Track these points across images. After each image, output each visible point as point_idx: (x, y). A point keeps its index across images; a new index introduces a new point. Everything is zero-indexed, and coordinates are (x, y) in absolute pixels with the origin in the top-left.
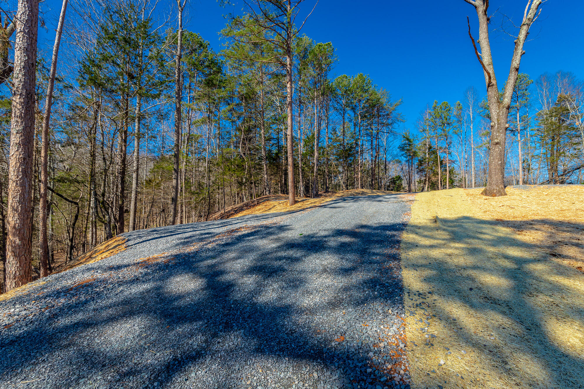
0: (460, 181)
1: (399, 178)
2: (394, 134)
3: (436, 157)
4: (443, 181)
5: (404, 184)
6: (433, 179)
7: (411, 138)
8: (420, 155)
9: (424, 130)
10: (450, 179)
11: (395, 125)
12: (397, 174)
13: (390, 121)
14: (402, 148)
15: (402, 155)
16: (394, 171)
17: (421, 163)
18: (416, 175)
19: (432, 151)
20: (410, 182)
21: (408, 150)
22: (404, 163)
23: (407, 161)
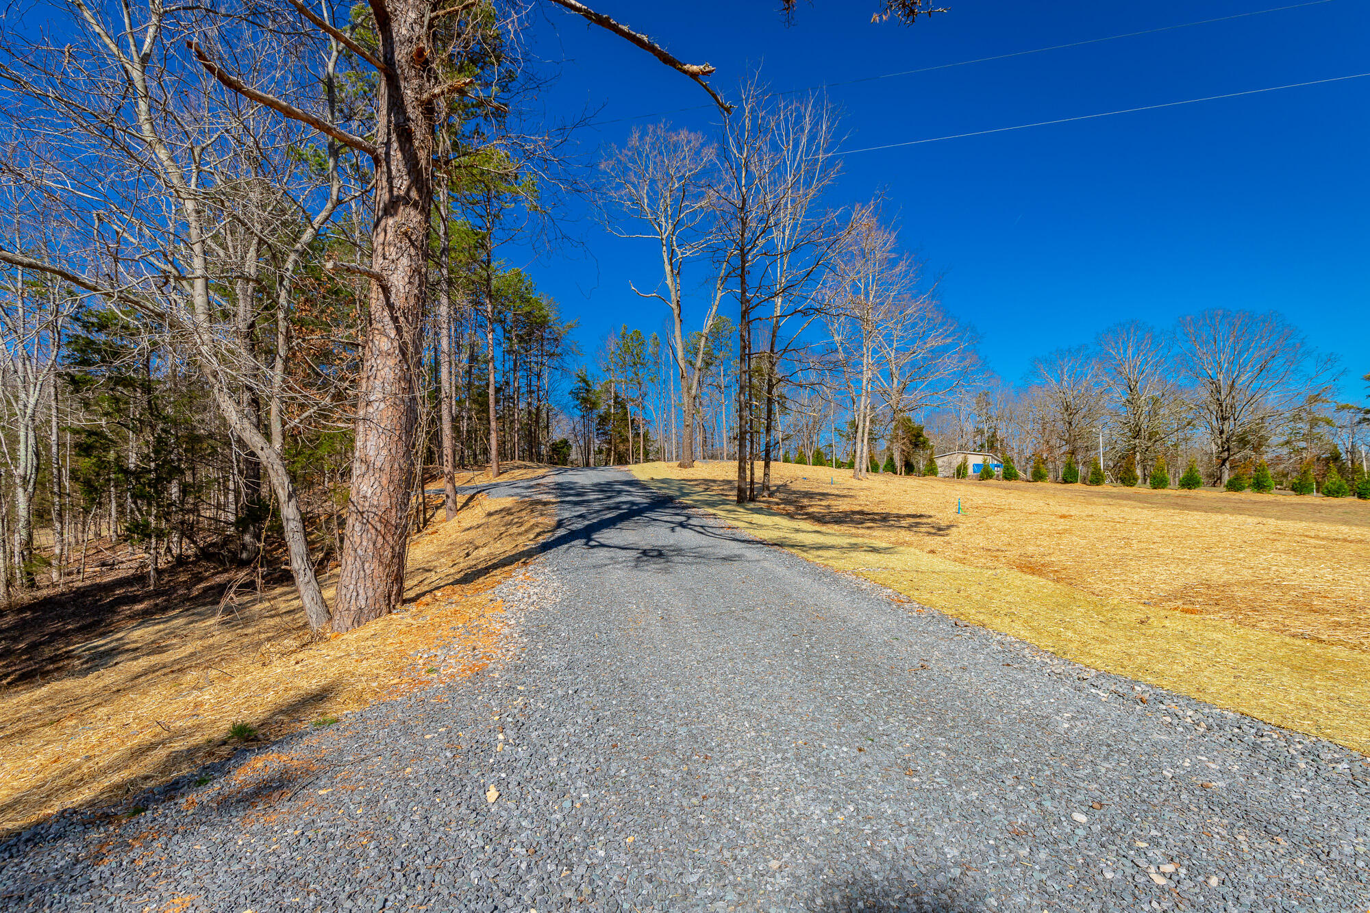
0: (657, 452)
1: (565, 443)
2: (565, 371)
3: (626, 414)
4: (636, 452)
5: (574, 455)
6: (621, 447)
7: (589, 378)
8: (602, 409)
9: (609, 370)
10: (645, 448)
11: (567, 359)
12: (564, 436)
13: (559, 350)
14: (575, 394)
15: (576, 406)
16: (561, 429)
18: (596, 440)
19: (619, 403)
20: (587, 451)
21: (585, 398)
22: (577, 419)
23: (583, 417)
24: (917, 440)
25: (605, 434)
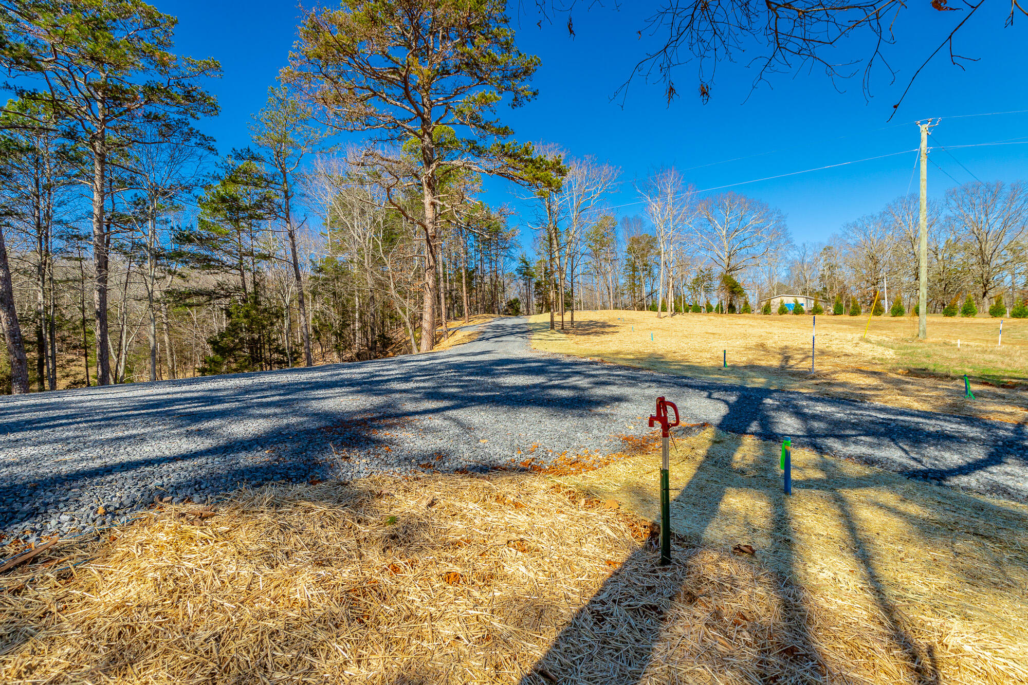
1: (516, 301)
2: (513, 259)
5: (522, 307)
7: (527, 260)
11: (513, 249)
12: (515, 297)
13: (507, 245)
14: (519, 271)
15: (521, 278)
16: (513, 292)
17: (538, 285)
20: (528, 306)
21: (525, 272)
22: (521, 285)
23: (525, 284)
24: (734, 290)
25: (539, 294)
